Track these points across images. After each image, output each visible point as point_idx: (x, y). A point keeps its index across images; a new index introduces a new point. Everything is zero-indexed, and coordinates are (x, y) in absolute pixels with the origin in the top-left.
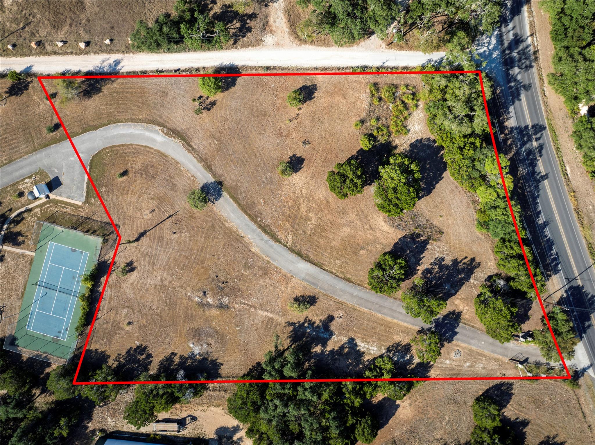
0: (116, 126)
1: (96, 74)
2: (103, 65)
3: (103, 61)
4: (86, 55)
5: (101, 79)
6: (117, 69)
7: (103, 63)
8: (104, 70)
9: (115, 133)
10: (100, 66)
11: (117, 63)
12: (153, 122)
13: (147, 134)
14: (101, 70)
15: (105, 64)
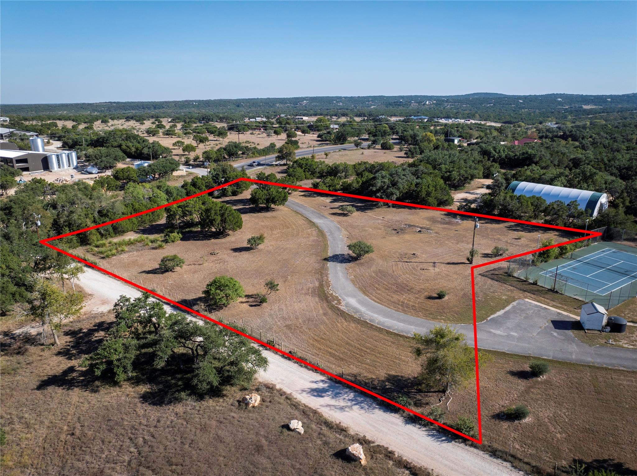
0: (402, 332)
1: (374, 398)
2: (349, 404)
3: (342, 409)
4: (369, 437)
5: (375, 388)
6: (326, 385)
7: (346, 407)
8: (355, 396)
9: (412, 327)
10: (356, 408)
11: (318, 393)
12: (342, 314)
13: (363, 309)
14: (360, 399)
15: (342, 403)
